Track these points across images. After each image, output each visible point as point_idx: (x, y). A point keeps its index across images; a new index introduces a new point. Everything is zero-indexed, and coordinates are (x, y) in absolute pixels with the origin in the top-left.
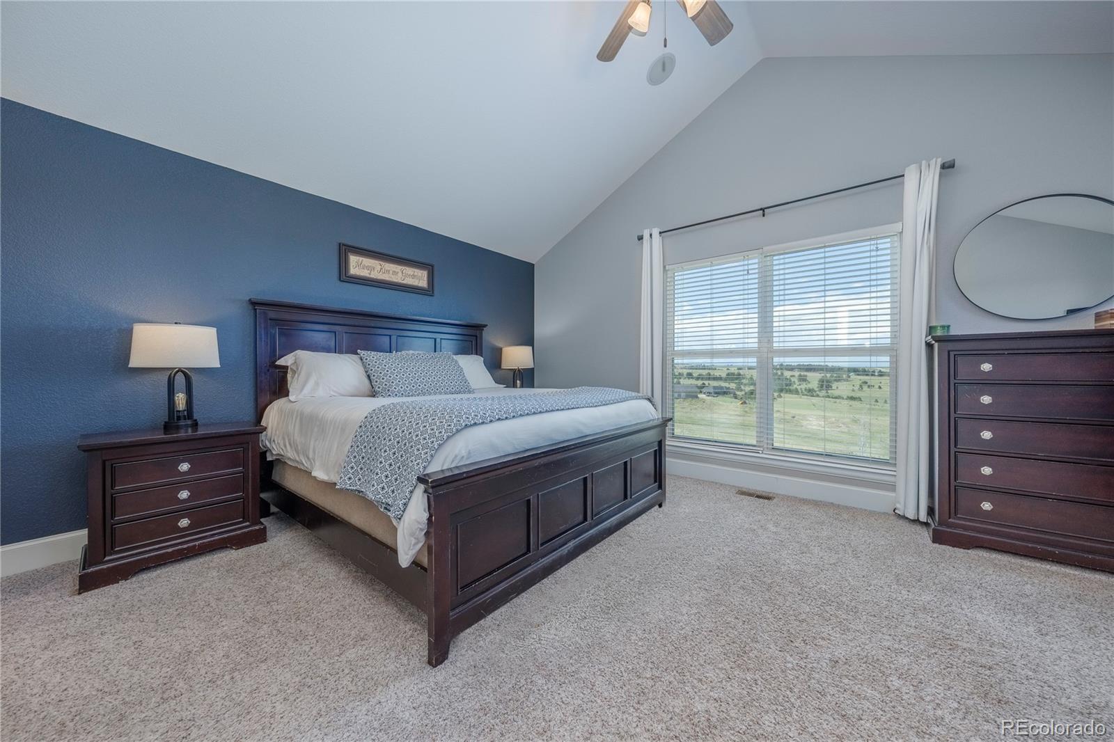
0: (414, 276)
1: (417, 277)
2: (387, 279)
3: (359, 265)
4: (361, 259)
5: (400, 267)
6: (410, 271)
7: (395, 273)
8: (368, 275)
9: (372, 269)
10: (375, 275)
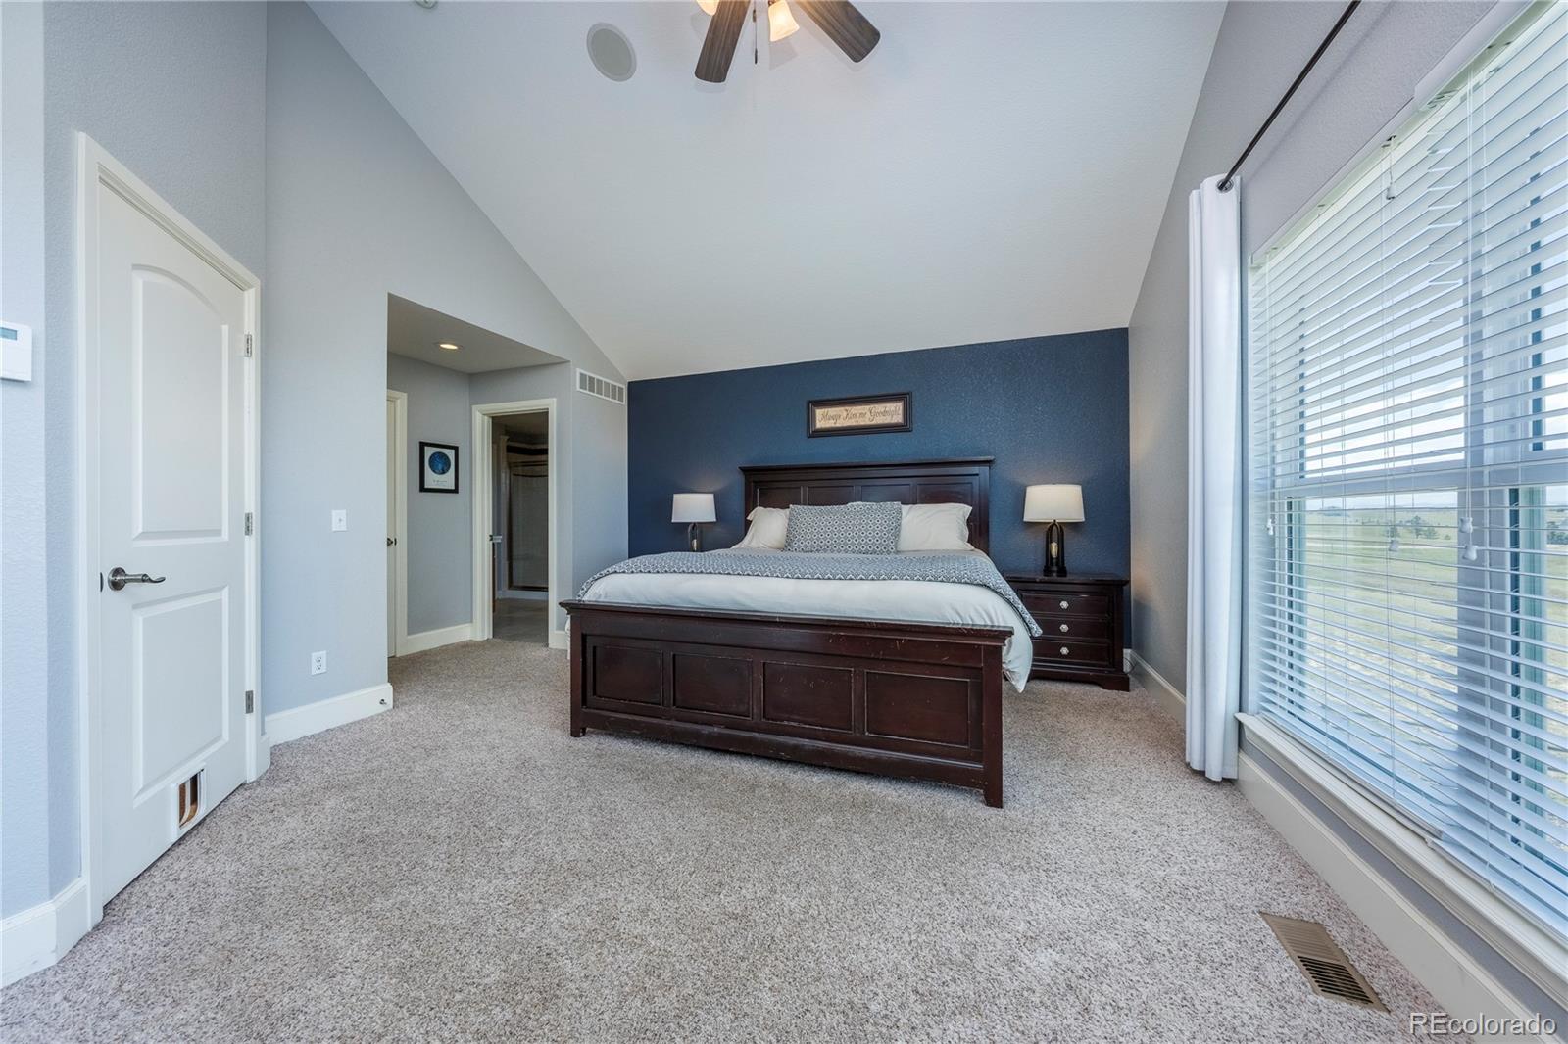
0: (885, 413)
1: (890, 413)
2: (854, 424)
3: (824, 417)
4: (826, 410)
5: (868, 407)
6: (879, 408)
7: (863, 415)
8: (833, 425)
9: (836, 418)
10: (841, 423)
